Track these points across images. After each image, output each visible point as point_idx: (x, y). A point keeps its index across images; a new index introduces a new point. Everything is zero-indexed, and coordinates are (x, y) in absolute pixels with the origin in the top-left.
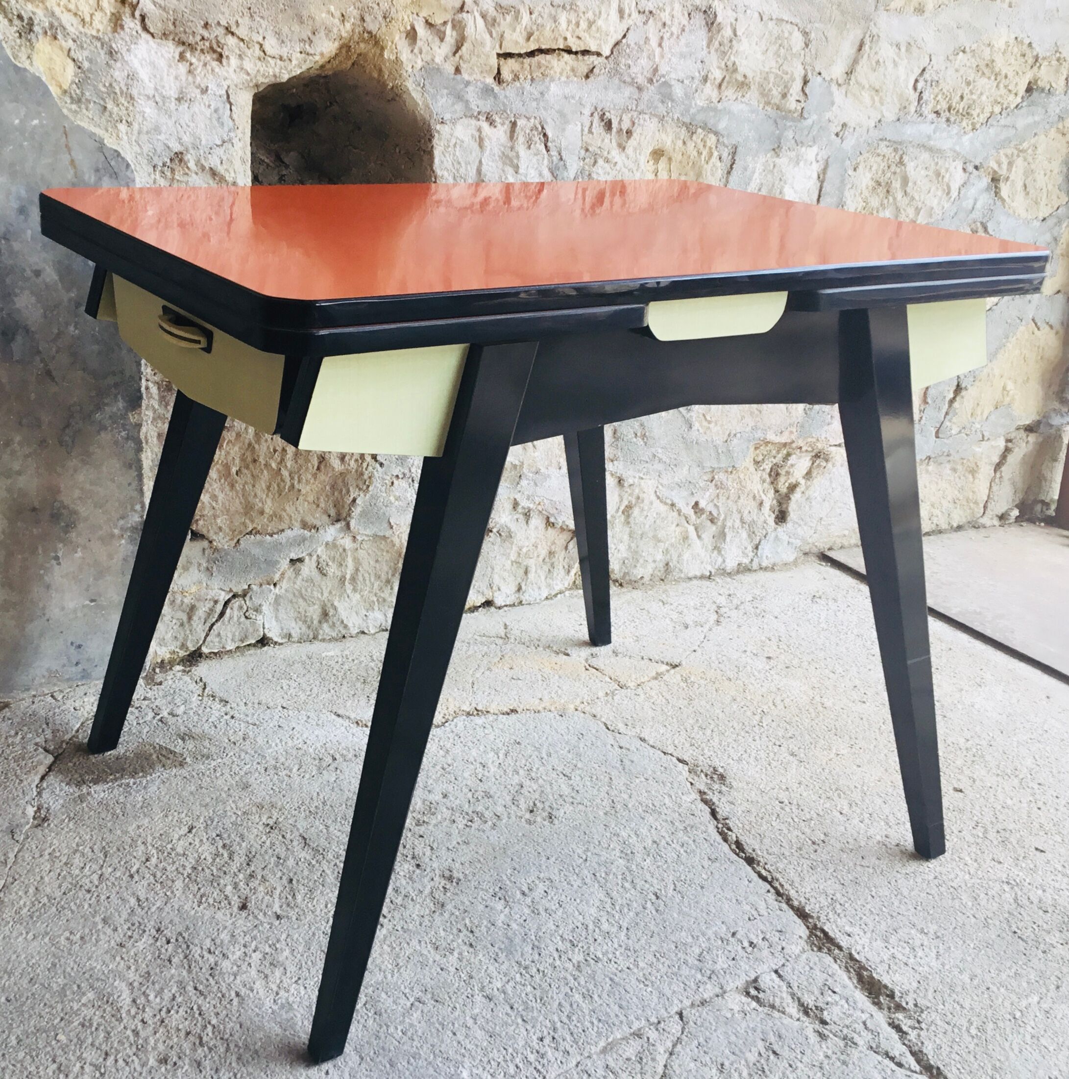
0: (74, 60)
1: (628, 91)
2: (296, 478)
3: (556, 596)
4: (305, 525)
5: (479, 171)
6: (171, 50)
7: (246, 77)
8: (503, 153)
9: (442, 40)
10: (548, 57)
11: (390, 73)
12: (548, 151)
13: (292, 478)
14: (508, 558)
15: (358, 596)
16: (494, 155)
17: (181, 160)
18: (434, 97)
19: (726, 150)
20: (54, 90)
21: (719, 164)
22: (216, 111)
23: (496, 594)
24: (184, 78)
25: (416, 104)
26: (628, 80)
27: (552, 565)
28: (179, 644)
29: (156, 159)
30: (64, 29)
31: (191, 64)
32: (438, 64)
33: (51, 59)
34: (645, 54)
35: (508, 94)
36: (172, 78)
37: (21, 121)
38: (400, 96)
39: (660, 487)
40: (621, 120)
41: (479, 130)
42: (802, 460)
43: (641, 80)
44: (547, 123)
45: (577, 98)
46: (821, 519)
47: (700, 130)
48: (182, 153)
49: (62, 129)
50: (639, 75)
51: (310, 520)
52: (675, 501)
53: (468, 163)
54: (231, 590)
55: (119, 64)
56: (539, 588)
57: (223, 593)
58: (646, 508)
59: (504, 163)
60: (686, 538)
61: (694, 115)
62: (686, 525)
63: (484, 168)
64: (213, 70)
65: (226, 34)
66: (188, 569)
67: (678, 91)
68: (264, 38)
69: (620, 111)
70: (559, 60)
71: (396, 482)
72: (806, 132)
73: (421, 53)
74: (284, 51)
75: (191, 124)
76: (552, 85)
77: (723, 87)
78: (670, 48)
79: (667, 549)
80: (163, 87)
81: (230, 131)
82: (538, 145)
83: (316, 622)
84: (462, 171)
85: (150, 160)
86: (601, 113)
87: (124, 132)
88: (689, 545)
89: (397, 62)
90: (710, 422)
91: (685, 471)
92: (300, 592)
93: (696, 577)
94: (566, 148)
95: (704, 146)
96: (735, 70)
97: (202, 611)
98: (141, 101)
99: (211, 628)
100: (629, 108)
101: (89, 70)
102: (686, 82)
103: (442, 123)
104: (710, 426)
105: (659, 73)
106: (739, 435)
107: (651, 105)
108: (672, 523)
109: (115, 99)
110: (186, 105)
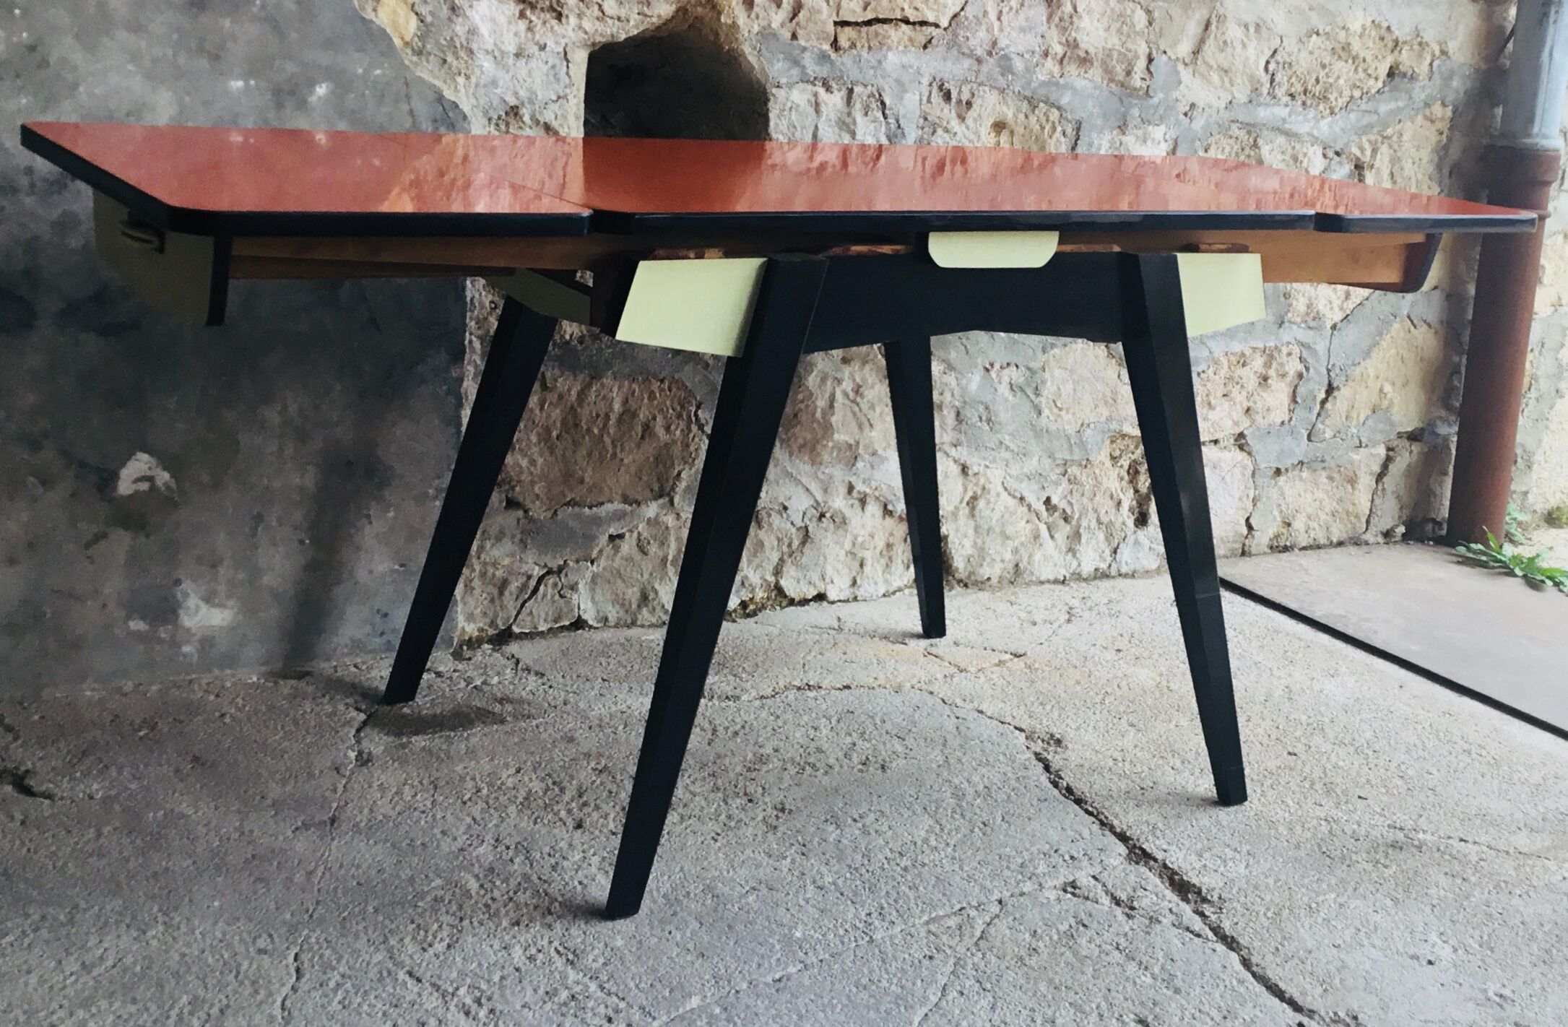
0: (417, 14)
1: (967, 63)
2: (620, 447)
3: (894, 593)
4: (626, 500)
5: (815, 136)
6: (512, 7)
7: (583, 35)
8: (840, 119)
9: (779, 6)
10: (885, 26)
11: (727, 35)
12: (885, 116)
13: (614, 446)
14: (842, 547)
16: (831, 120)
17: (516, 114)
18: (770, 62)
19: (1070, 125)
20: (397, 42)
21: (1063, 139)
22: (553, 67)
23: (829, 587)
24: (523, 35)
25: (753, 68)
26: (966, 51)
27: (890, 558)
28: (489, 620)
29: (491, 112)
31: (531, 22)
32: (774, 30)
33: (395, 12)
34: (984, 27)
35: (844, 61)
36: (511, 34)
37: (365, 71)
38: (736, 59)
39: (1008, 478)
40: (960, 92)
41: (816, 95)
43: (979, 52)
44: (884, 91)
45: (915, 68)
47: (1042, 105)
48: (517, 107)
49: (403, 80)
50: (978, 48)
51: (632, 494)
52: (1025, 494)
53: (803, 128)
54: (545, 566)
55: (460, 20)
56: (876, 583)
57: (537, 568)
58: (992, 500)
59: (841, 129)
60: (1037, 537)
61: (1036, 88)
62: (1037, 522)
63: (820, 133)
64: (552, 28)
66: (501, 540)
67: (1019, 65)
69: (959, 82)
70: (897, 30)
72: (1152, 111)
73: (757, 17)
74: (623, 12)
75: (529, 80)
76: (890, 54)
77: (1065, 62)
78: (1009, 22)
79: (1016, 548)
80: (503, 43)
81: (565, 87)
82: (875, 112)
83: (634, 606)
84: (798, 135)
85: (485, 113)
86: (940, 83)
87: (462, 84)
88: (1041, 545)
89: (734, 26)
90: (1060, 409)
91: (1035, 460)
92: (619, 572)
93: (1048, 581)
94: (904, 116)
95: (1047, 120)
96: (1076, 46)
97: (514, 585)
98: (480, 56)
99: (523, 605)
100: (969, 79)
101: (431, 23)
102: (1027, 56)
103: (777, 86)
104: (1061, 413)
105: (998, 46)
106: (1092, 426)
107: (990, 77)
108: (1021, 519)
109: (455, 53)
110: (524, 61)
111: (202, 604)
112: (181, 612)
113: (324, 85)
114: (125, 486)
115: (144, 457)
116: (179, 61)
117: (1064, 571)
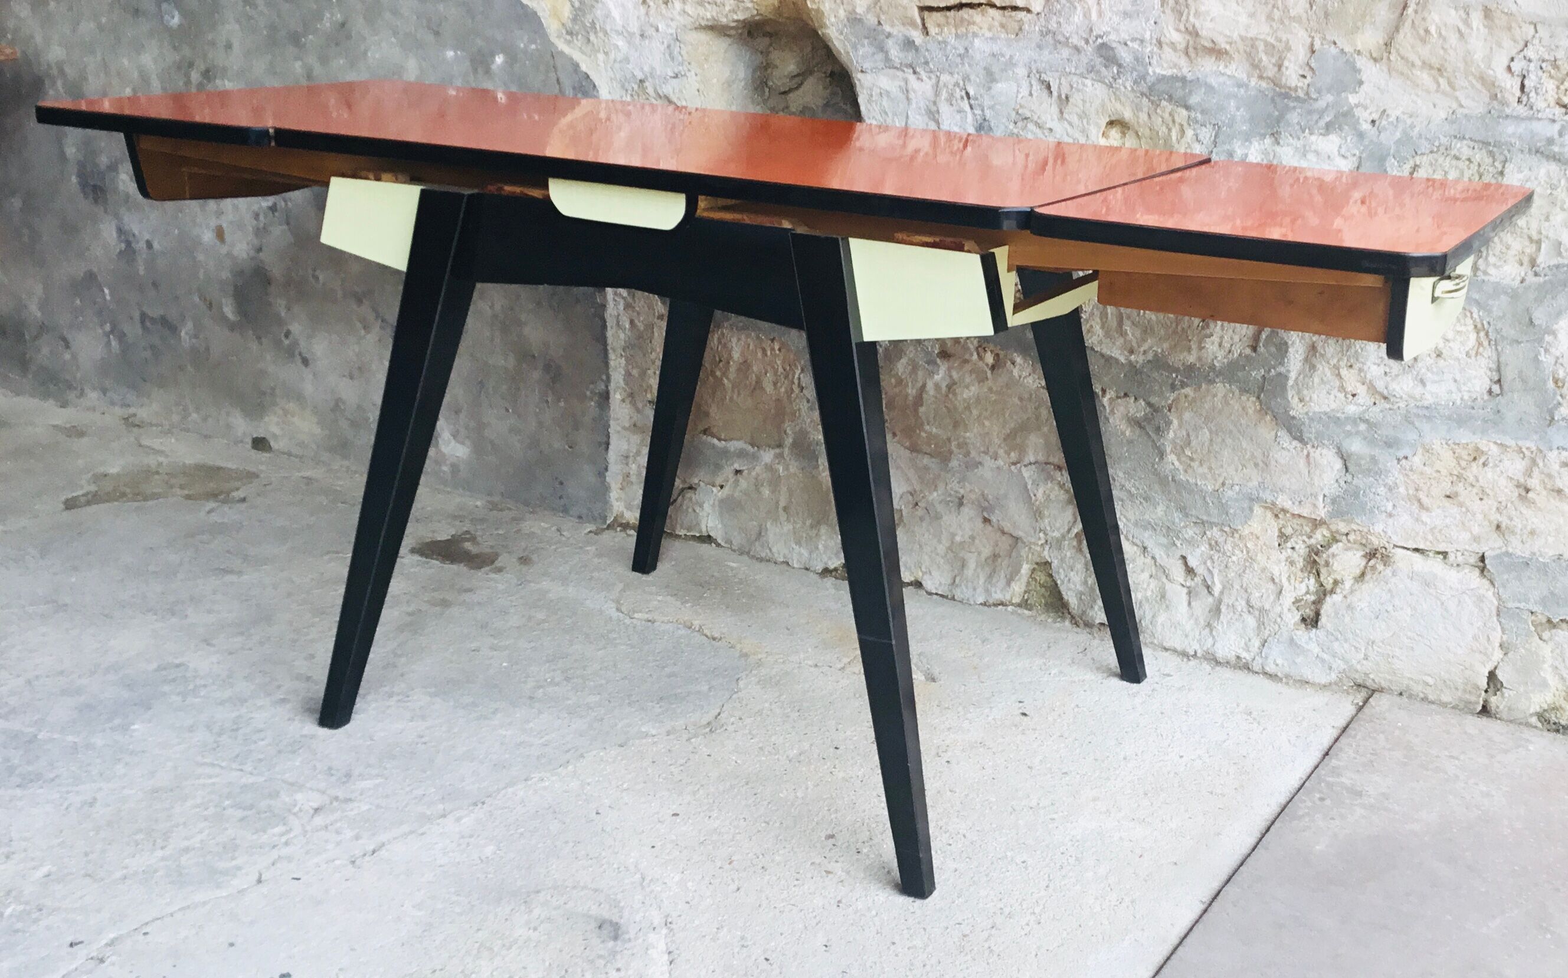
1: (1065, 53)
4: (751, 441)
5: (907, 124)
7: (690, 19)
8: (928, 109)
10: (971, 11)
11: (817, 21)
12: (972, 108)
14: (940, 540)
15: (789, 526)
16: (920, 110)
17: (643, 87)
18: (855, 47)
19: (1203, 128)
20: (551, 23)
21: (1196, 145)
22: (669, 47)
23: (926, 577)
24: (643, 18)
25: (839, 50)
26: (1062, 39)
27: (994, 569)
29: (627, 84)
31: (649, 7)
32: (862, 14)
34: (1079, 12)
35: (930, 47)
36: (635, 17)
37: (525, 45)
39: (1124, 520)
40: (1060, 84)
41: (906, 81)
42: (1350, 554)
43: (1075, 40)
44: (969, 80)
45: (1008, 57)
46: (1373, 643)
47: (1164, 103)
48: (644, 81)
49: (551, 52)
50: (1074, 35)
51: (756, 438)
52: (1147, 544)
53: (893, 115)
54: (685, 481)
59: (929, 119)
60: (1163, 597)
61: (1153, 84)
62: (1164, 580)
63: (911, 121)
67: (1125, 55)
69: (1058, 74)
70: (984, 15)
72: (1315, 117)
73: (843, 2)
75: (650, 58)
76: (976, 40)
77: (1191, 53)
80: (629, 24)
81: (680, 65)
82: (960, 102)
83: (752, 538)
84: (890, 121)
86: (1037, 74)
87: (601, 60)
88: (1170, 608)
89: (820, 11)
90: (1190, 459)
93: (1175, 651)
94: (991, 108)
95: (1174, 121)
96: (1198, 34)
98: (613, 35)
100: (1067, 70)
101: (579, 9)
102: (1135, 45)
103: (862, 71)
104: (1192, 464)
105: (1095, 33)
106: (1237, 488)
107: (1091, 69)
108: (1142, 571)
109: (596, 33)
110: (647, 42)
113: (501, 56)
116: (419, 36)
117: (1196, 646)
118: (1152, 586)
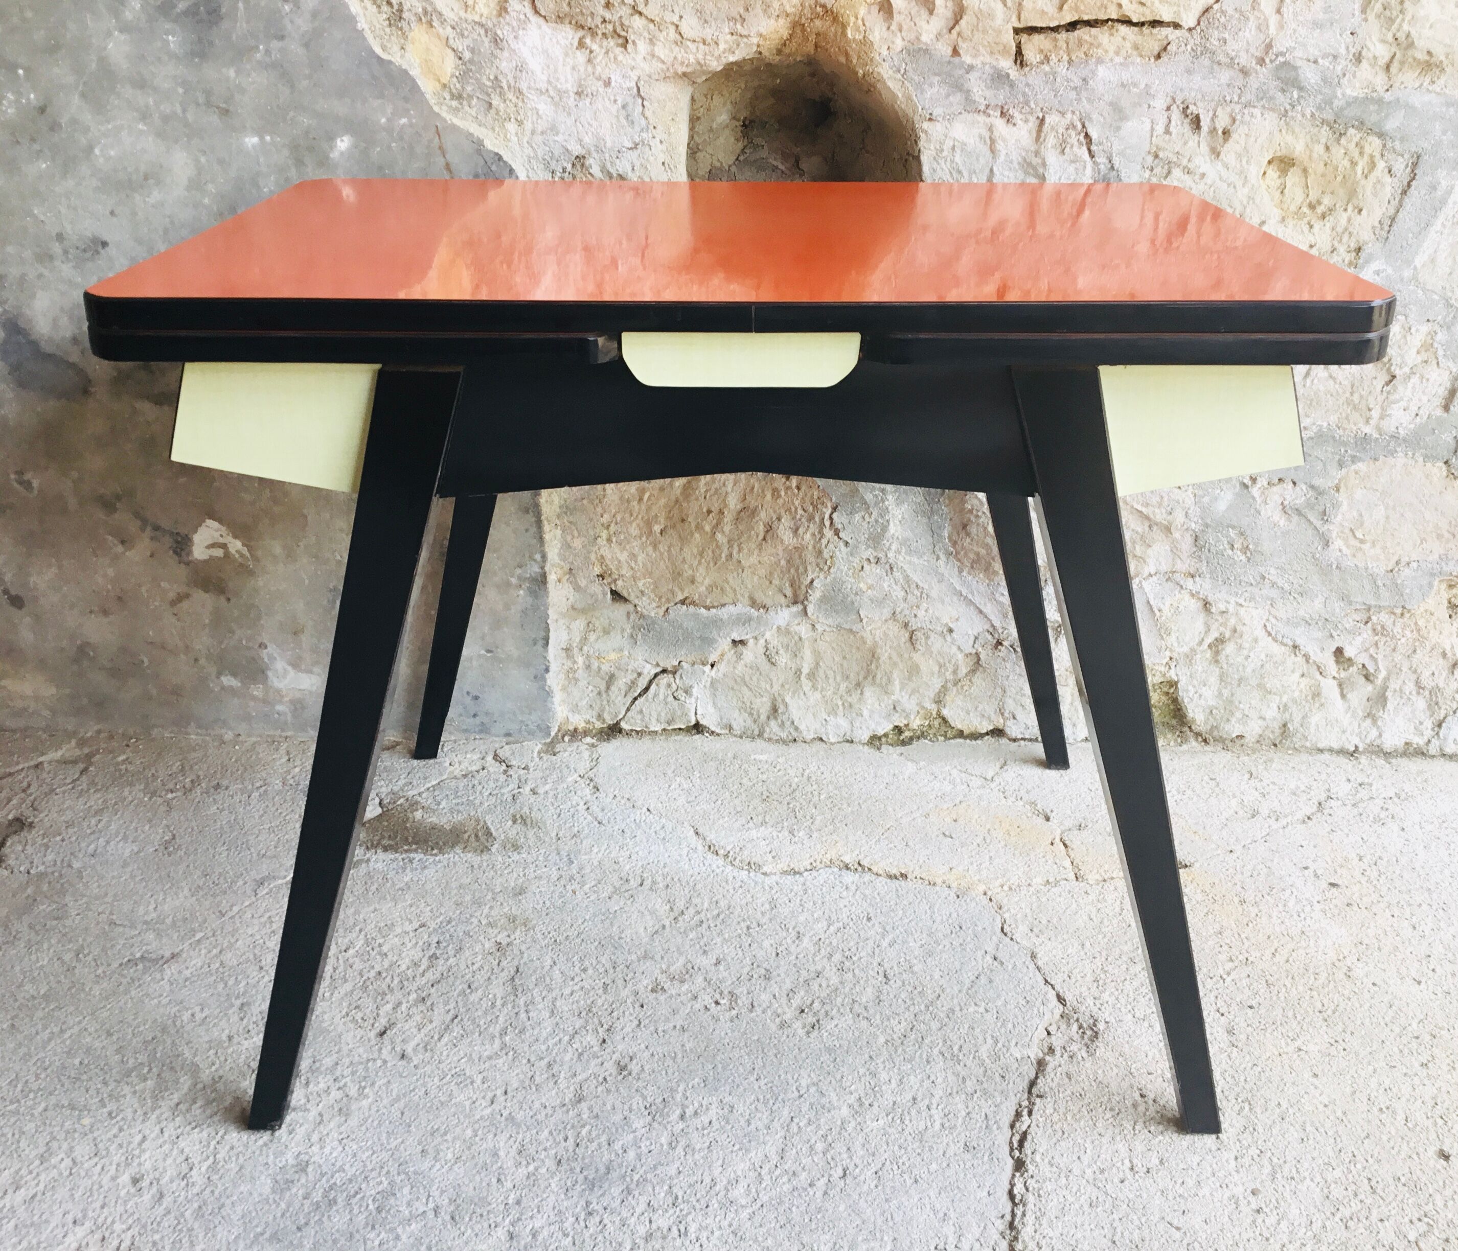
0: (453, 50)
1: (1225, 76)
2: (735, 546)
4: (753, 603)
5: (990, 182)
6: (568, 35)
7: (660, 65)
8: (1025, 160)
9: (931, 12)
10: (1094, 31)
11: (859, 57)
12: (1092, 156)
13: (731, 546)
15: (818, 695)
16: (1011, 162)
17: (583, 166)
18: (919, 87)
19: (1400, 159)
20: (427, 86)
21: (1388, 179)
22: (624, 107)
23: (1009, 723)
24: (582, 69)
25: (894, 96)
26: (1224, 59)
28: (595, 713)
29: (554, 164)
30: (440, 14)
31: (591, 52)
32: (926, 44)
33: (428, 49)
34: (1252, 24)
35: (1032, 82)
36: (568, 69)
37: (388, 120)
38: (872, 86)
39: (1273, 620)
40: (1214, 115)
41: (991, 129)
43: (1244, 60)
44: (1090, 119)
45: (1142, 86)
47: (1351, 131)
48: (584, 157)
49: (434, 129)
50: (1243, 54)
51: (760, 597)
52: (1299, 642)
53: (972, 172)
54: (658, 665)
55: (506, 54)
57: (648, 666)
58: (1247, 645)
59: (1025, 171)
60: (1316, 695)
61: (1342, 109)
62: (1318, 676)
63: (998, 178)
64: (615, 59)
65: (632, 15)
66: (608, 633)
67: (1310, 75)
68: (681, 17)
69: (1213, 104)
70: (1112, 35)
71: (866, 567)
73: (900, 29)
74: (708, 33)
75: (594, 123)
76: (1100, 68)
77: (1394, 69)
78: (1295, 14)
79: (1286, 705)
80: (558, 79)
81: (642, 130)
82: (1075, 149)
83: (763, 717)
84: (965, 182)
85: (547, 165)
86: (1181, 106)
87: (513, 132)
88: (1322, 705)
89: (865, 42)
90: (1362, 541)
91: (1318, 604)
92: (743, 679)
93: (1331, 750)
94: (1121, 153)
95: (1362, 154)
96: (1411, 45)
97: (622, 682)
98: (532, 96)
99: (633, 702)
100: (1228, 98)
101: (471, 61)
102: (1324, 63)
103: (930, 119)
104: (1363, 546)
105: (1275, 50)
106: (1415, 565)
107: (1262, 95)
108: (1293, 671)
109: (501, 94)
110: (588, 100)
111: (289, 668)
112: (270, 674)
113: (345, 138)
114: (199, 552)
115: (214, 524)
116: (190, 117)
117: (1356, 740)
118: (1302, 686)
